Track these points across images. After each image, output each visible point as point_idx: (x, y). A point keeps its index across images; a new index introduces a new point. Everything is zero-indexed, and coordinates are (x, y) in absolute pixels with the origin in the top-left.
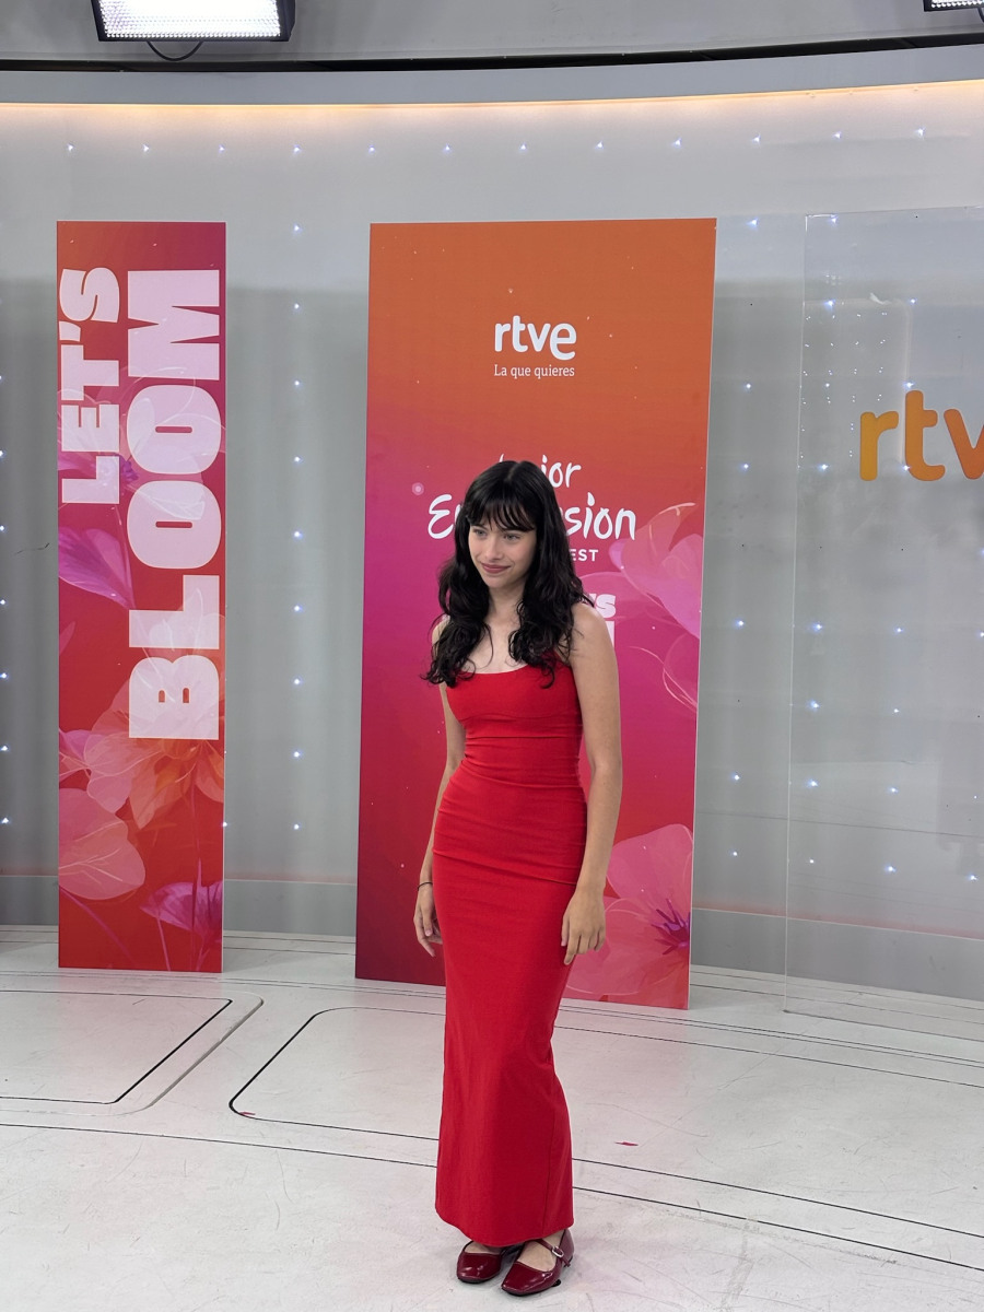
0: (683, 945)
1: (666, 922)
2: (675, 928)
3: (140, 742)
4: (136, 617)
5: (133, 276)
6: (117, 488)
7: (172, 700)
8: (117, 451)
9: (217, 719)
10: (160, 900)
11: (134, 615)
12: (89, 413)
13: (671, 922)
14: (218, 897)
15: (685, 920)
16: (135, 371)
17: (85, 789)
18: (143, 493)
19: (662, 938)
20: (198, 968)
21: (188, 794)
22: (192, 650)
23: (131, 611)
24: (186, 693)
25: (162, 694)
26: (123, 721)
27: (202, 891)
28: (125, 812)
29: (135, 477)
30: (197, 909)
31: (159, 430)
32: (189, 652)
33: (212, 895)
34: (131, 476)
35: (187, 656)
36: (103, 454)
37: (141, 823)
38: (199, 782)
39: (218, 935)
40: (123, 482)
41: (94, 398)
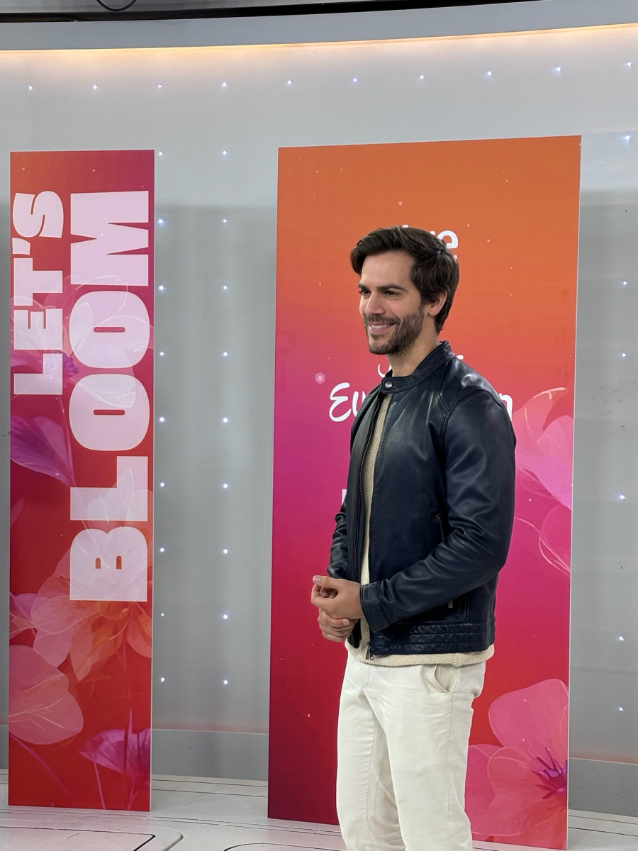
0: (561, 790)
1: (546, 769)
2: (554, 774)
3: (80, 605)
4: (76, 493)
5: (75, 198)
6: (60, 381)
7: (108, 567)
8: (61, 349)
9: (146, 582)
10: (96, 745)
11: (75, 492)
12: (37, 317)
13: (549, 768)
14: (146, 743)
15: (563, 767)
16: (76, 279)
17: (31, 646)
18: (83, 386)
19: (542, 783)
20: (129, 808)
21: (120, 650)
22: (124, 522)
23: (71, 488)
24: (119, 560)
25: (98, 561)
26: (65, 585)
27: (132, 737)
28: (66, 667)
29: (76, 371)
30: (128, 754)
31: (97, 330)
32: (122, 524)
33: (141, 741)
34: (73, 370)
35: (120, 528)
36: (49, 352)
37: (80, 677)
38: (130, 640)
39: (146, 777)
40: (66, 375)
41: (42, 303)
